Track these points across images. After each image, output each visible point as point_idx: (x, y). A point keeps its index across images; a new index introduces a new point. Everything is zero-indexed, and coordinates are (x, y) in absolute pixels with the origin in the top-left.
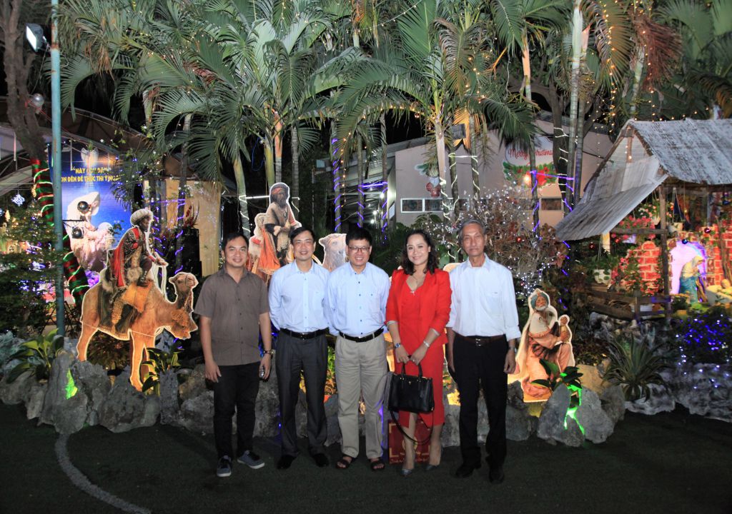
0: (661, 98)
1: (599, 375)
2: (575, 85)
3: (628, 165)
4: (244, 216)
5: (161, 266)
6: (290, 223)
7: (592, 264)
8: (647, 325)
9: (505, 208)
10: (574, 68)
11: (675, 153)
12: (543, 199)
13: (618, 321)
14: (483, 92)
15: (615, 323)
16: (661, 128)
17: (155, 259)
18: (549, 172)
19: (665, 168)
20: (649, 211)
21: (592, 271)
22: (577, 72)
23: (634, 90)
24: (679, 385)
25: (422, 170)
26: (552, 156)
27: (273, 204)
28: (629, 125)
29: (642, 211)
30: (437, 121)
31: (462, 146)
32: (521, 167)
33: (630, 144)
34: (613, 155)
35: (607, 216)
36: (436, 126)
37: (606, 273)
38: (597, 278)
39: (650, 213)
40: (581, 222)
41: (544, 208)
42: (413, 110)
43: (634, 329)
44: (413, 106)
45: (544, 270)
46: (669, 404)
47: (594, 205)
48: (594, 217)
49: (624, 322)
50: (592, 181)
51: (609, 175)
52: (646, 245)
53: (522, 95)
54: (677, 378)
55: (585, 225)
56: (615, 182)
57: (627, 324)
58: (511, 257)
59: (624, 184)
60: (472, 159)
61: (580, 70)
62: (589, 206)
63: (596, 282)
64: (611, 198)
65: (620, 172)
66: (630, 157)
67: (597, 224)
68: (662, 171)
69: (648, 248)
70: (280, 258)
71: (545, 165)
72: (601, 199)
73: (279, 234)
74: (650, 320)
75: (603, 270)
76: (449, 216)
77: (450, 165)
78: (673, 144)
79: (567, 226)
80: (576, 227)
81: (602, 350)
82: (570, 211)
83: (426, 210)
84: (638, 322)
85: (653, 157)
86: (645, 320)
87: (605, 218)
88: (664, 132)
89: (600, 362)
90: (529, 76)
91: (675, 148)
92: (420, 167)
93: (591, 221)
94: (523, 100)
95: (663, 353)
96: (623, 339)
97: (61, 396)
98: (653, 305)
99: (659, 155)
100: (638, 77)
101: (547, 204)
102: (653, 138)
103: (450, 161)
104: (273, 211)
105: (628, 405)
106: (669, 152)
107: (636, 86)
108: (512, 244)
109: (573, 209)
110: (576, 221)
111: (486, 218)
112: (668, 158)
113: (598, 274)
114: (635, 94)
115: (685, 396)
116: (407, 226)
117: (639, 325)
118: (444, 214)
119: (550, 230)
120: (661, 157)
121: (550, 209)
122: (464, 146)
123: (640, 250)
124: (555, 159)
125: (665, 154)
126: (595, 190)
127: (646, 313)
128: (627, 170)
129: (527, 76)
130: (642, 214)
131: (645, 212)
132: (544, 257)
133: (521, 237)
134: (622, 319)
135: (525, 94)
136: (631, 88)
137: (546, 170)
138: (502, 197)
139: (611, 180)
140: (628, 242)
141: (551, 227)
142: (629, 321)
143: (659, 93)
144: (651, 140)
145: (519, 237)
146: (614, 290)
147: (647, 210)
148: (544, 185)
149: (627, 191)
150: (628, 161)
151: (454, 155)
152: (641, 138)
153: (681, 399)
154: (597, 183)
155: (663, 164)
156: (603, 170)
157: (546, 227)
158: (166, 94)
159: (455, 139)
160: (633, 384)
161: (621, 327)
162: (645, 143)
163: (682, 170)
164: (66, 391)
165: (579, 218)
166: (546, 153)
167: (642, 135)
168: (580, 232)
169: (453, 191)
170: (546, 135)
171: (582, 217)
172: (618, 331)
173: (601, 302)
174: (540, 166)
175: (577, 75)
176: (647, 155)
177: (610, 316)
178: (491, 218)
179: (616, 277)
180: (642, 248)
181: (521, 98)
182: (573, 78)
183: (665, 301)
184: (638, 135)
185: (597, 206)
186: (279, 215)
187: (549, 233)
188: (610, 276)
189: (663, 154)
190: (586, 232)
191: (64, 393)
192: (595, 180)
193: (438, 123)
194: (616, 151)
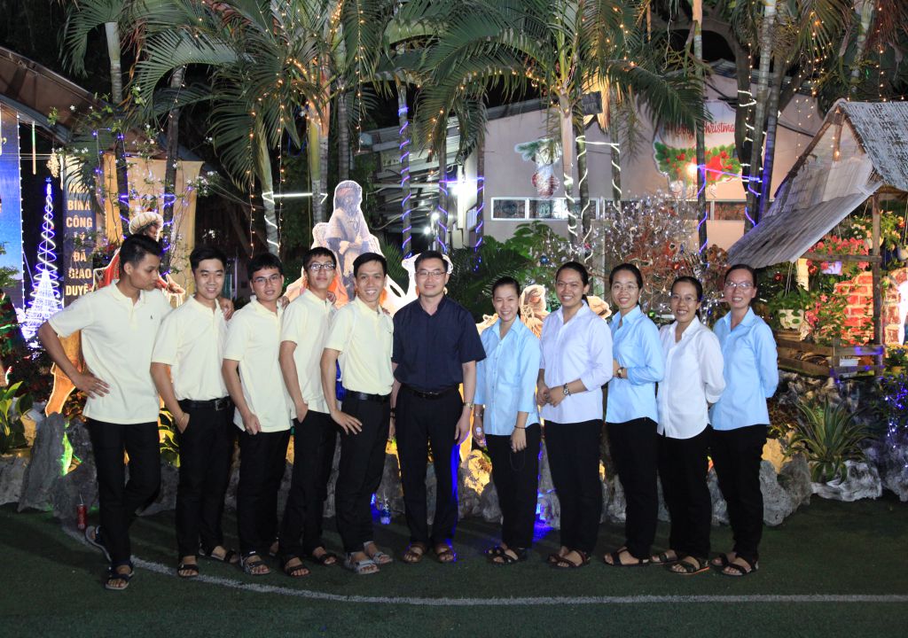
0: (898, 58)
1: (782, 451)
2: (767, 40)
3: (834, 165)
4: (270, 223)
5: (175, 295)
6: (363, 238)
7: (777, 302)
8: (849, 385)
9: (657, 222)
10: (767, 14)
11: (896, 150)
12: (716, 203)
13: (811, 381)
14: (632, 57)
15: (807, 384)
16: (884, 113)
17: (167, 284)
18: (728, 160)
19: (880, 172)
20: (867, 228)
21: (777, 312)
22: (771, 21)
23: (858, 44)
24: (887, 464)
25: (526, 152)
26: (733, 133)
27: (339, 210)
28: (839, 106)
29: (857, 229)
30: (562, 93)
31: (595, 124)
32: (683, 152)
33: (839, 134)
34: (816, 147)
35: (799, 236)
36: (562, 100)
37: (795, 314)
38: (782, 320)
39: (868, 232)
40: (767, 242)
41: (719, 217)
42: (530, 76)
43: (830, 390)
44: (530, 71)
45: (710, 309)
46: (872, 488)
47: (786, 219)
48: (783, 237)
49: (818, 381)
50: (785, 185)
51: (809, 175)
52: (861, 278)
53: (688, 51)
54: (885, 455)
55: (771, 247)
56: (817, 187)
57: (821, 385)
58: (664, 290)
59: (827, 190)
60: (613, 149)
61: (775, 19)
62: (779, 220)
63: (782, 327)
64: (810, 210)
65: (823, 173)
66: (838, 153)
67: (785, 246)
68: (875, 177)
69: (865, 282)
70: (348, 286)
71: (722, 149)
72: (796, 210)
73: (346, 252)
74: (854, 378)
75: (792, 311)
76: (574, 230)
77: (578, 153)
78: (897, 137)
79: (746, 249)
80: (758, 250)
81: (786, 418)
82: (752, 226)
83: (530, 217)
84: (836, 380)
85: (867, 155)
86: (846, 379)
87: (797, 238)
88: (886, 119)
89: (784, 434)
90: (700, 22)
91: (898, 143)
92: (523, 148)
93: (779, 242)
94: (689, 59)
95: (870, 424)
96: (816, 404)
97: (55, 469)
98: (859, 359)
99: (874, 154)
100: (865, 26)
101: (724, 209)
102: (870, 128)
103: (578, 148)
104: (338, 220)
105: (816, 488)
106: (889, 149)
107: (862, 38)
108: (667, 273)
109: (757, 223)
110: (759, 242)
111: (631, 236)
112: (886, 158)
113: (784, 315)
114: (860, 51)
115: (894, 477)
116: (501, 242)
117: (838, 385)
118: (569, 227)
119: (719, 254)
120: (876, 156)
121: (727, 218)
122: (599, 125)
123: (852, 285)
124: (738, 138)
125: (883, 153)
126: (789, 197)
127: (847, 369)
128: (832, 172)
129: (697, 21)
130: (856, 232)
131: (861, 230)
132: (711, 291)
133: (680, 263)
134: (815, 378)
135: (692, 51)
136: (853, 40)
137: (724, 156)
138: (655, 207)
139: (810, 185)
140: (829, 272)
141: (721, 249)
142: (824, 379)
143: (896, 50)
144: (867, 130)
145: (677, 263)
146: (812, 341)
147: (864, 228)
148: (720, 179)
149: (831, 201)
150: (834, 159)
151: (584, 139)
152: (853, 127)
153: (889, 482)
154: (792, 187)
155: (877, 167)
156: (802, 167)
157: (715, 249)
158: (157, 34)
159: (586, 114)
160: (825, 460)
161: (813, 388)
162: (857, 135)
163: (904, 175)
164: (62, 463)
165: (764, 236)
166: (725, 129)
167: (854, 124)
168: (763, 257)
169: (581, 192)
170: (724, 98)
171: (768, 235)
172: (810, 394)
173: (791, 356)
174: (715, 149)
175: (770, 26)
176: (859, 151)
177: (801, 374)
178: (638, 236)
179: (815, 322)
180: (857, 283)
181: (686, 56)
182: (764, 31)
183: (874, 354)
184: (849, 122)
185: (788, 221)
186: (346, 226)
187: (718, 259)
188: (801, 319)
189: (880, 151)
190: (770, 258)
191: (59, 467)
192: (790, 182)
193: (565, 95)
194: (820, 142)
